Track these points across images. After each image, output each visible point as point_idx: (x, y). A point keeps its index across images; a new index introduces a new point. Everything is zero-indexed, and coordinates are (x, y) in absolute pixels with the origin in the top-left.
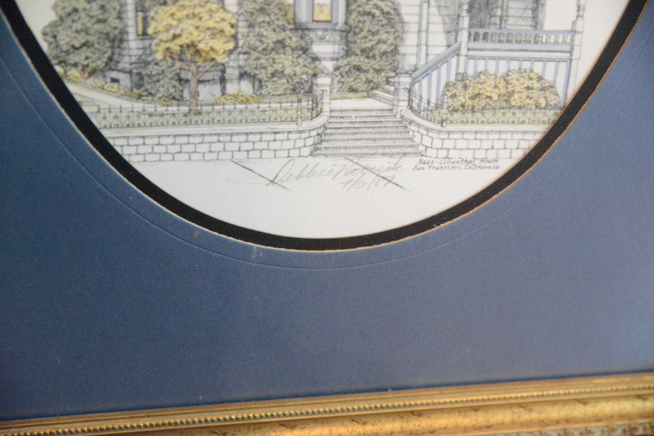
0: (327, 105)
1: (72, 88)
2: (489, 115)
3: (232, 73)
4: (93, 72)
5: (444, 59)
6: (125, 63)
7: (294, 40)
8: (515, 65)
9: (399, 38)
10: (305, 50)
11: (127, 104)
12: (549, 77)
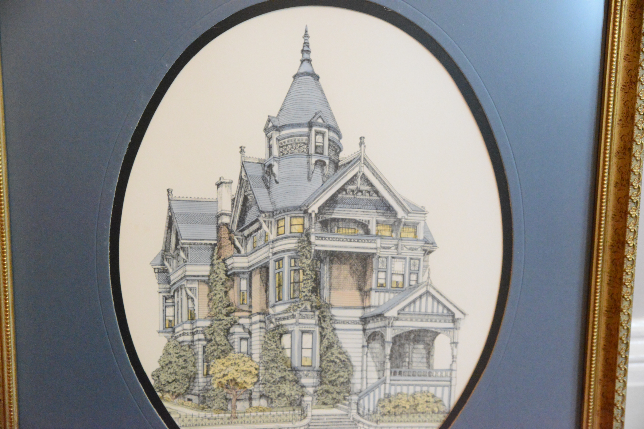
0: (310, 412)
1: (166, 404)
2: (404, 417)
3: (255, 395)
4: (178, 396)
5: (377, 386)
6: (196, 390)
7: (291, 376)
8: (418, 389)
9: (351, 374)
10: (297, 382)
11: (196, 413)
12: (439, 395)
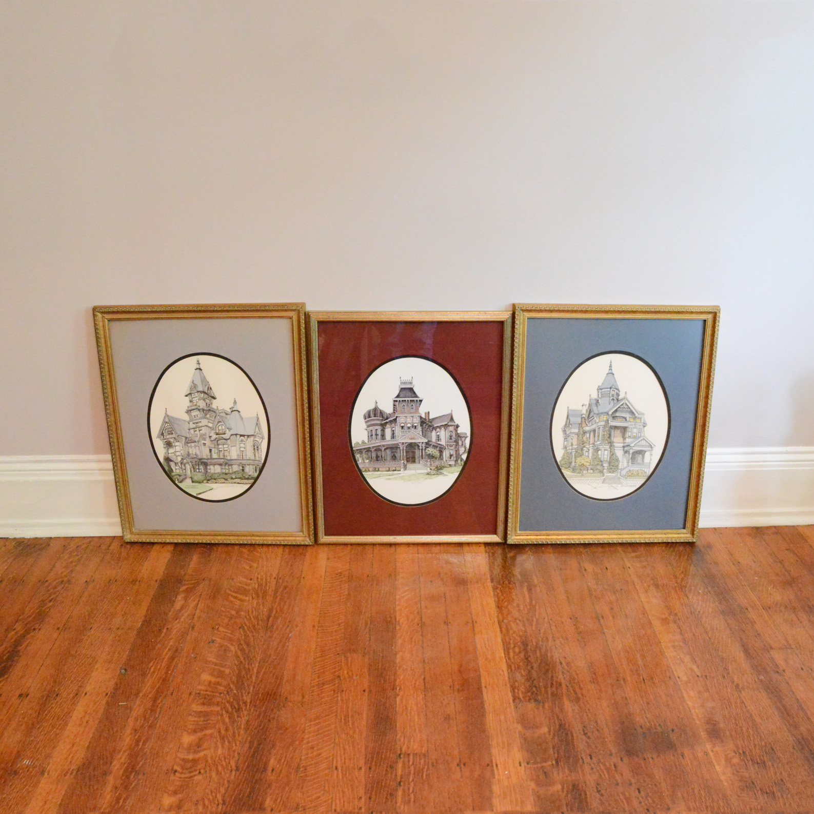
0: (606, 474)
1: (562, 471)
2: (634, 477)
3: (589, 469)
4: (566, 468)
5: (626, 467)
6: (572, 467)
7: (600, 463)
8: (639, 468)
9: (619, 463)
10: (602, 465)
11: (571, 474)
12: (646, 471)
